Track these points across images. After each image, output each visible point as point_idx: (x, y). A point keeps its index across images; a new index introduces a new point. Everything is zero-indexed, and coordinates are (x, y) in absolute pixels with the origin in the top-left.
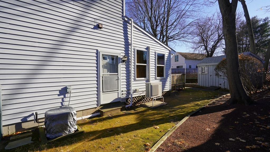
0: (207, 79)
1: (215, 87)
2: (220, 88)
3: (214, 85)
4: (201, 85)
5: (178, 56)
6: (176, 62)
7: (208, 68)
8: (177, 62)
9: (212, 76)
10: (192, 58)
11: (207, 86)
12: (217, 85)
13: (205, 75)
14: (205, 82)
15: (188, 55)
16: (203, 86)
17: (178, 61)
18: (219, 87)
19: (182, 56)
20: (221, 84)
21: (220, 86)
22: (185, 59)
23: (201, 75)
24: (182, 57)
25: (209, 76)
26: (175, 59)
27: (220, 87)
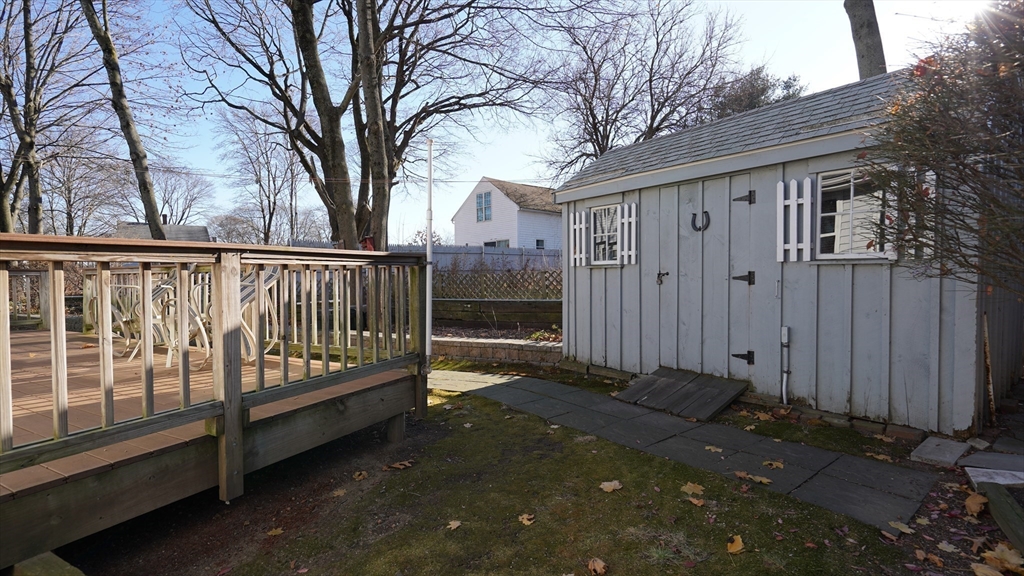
0: (631, 302)
1: (702, 379)
2: (742, 393)
3: (691, 362)
4: (583, 355)
5: (488, 194)
6: (480, 223)
7: (638, 214)
8: (487, 223)
9: (670, 283)
10: (547, 208)
11: (631, 364)
12: (717, 363)
13: (614, 275)
14: (614, 334)
15: (533, 193)
16: (598, 359)
17: (488, 218)
18: (731, 379)
19: (508, 195)
20: (749, 357)
21: (741, 369)
22: (517, 208)
23: (583, 274)
24: (507, 200)
25: (650, 281)
26: (479, 210)
27: (747, 386)
